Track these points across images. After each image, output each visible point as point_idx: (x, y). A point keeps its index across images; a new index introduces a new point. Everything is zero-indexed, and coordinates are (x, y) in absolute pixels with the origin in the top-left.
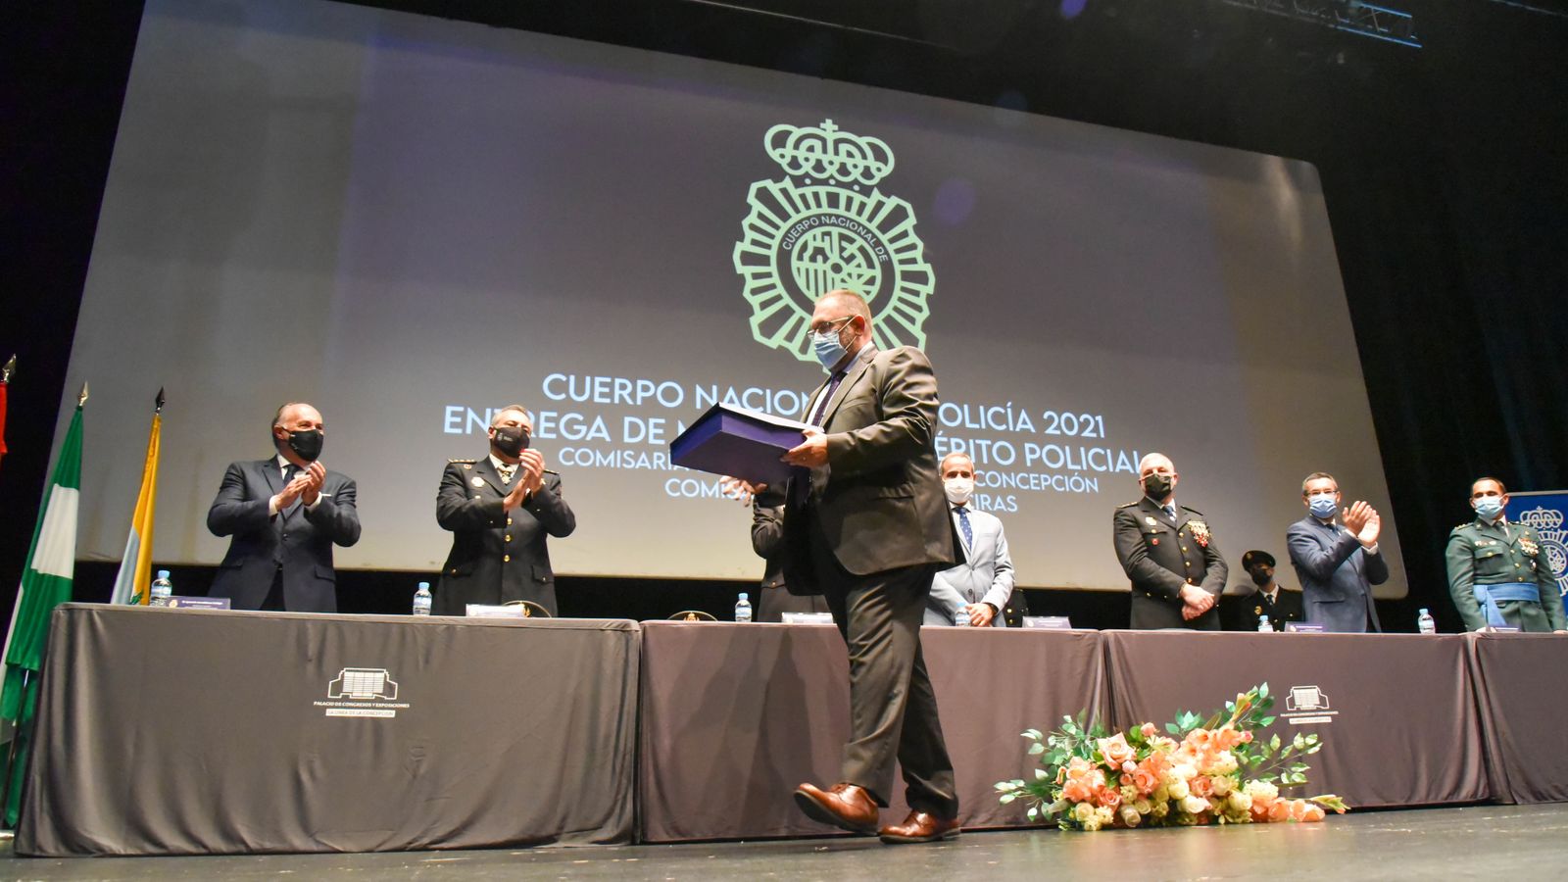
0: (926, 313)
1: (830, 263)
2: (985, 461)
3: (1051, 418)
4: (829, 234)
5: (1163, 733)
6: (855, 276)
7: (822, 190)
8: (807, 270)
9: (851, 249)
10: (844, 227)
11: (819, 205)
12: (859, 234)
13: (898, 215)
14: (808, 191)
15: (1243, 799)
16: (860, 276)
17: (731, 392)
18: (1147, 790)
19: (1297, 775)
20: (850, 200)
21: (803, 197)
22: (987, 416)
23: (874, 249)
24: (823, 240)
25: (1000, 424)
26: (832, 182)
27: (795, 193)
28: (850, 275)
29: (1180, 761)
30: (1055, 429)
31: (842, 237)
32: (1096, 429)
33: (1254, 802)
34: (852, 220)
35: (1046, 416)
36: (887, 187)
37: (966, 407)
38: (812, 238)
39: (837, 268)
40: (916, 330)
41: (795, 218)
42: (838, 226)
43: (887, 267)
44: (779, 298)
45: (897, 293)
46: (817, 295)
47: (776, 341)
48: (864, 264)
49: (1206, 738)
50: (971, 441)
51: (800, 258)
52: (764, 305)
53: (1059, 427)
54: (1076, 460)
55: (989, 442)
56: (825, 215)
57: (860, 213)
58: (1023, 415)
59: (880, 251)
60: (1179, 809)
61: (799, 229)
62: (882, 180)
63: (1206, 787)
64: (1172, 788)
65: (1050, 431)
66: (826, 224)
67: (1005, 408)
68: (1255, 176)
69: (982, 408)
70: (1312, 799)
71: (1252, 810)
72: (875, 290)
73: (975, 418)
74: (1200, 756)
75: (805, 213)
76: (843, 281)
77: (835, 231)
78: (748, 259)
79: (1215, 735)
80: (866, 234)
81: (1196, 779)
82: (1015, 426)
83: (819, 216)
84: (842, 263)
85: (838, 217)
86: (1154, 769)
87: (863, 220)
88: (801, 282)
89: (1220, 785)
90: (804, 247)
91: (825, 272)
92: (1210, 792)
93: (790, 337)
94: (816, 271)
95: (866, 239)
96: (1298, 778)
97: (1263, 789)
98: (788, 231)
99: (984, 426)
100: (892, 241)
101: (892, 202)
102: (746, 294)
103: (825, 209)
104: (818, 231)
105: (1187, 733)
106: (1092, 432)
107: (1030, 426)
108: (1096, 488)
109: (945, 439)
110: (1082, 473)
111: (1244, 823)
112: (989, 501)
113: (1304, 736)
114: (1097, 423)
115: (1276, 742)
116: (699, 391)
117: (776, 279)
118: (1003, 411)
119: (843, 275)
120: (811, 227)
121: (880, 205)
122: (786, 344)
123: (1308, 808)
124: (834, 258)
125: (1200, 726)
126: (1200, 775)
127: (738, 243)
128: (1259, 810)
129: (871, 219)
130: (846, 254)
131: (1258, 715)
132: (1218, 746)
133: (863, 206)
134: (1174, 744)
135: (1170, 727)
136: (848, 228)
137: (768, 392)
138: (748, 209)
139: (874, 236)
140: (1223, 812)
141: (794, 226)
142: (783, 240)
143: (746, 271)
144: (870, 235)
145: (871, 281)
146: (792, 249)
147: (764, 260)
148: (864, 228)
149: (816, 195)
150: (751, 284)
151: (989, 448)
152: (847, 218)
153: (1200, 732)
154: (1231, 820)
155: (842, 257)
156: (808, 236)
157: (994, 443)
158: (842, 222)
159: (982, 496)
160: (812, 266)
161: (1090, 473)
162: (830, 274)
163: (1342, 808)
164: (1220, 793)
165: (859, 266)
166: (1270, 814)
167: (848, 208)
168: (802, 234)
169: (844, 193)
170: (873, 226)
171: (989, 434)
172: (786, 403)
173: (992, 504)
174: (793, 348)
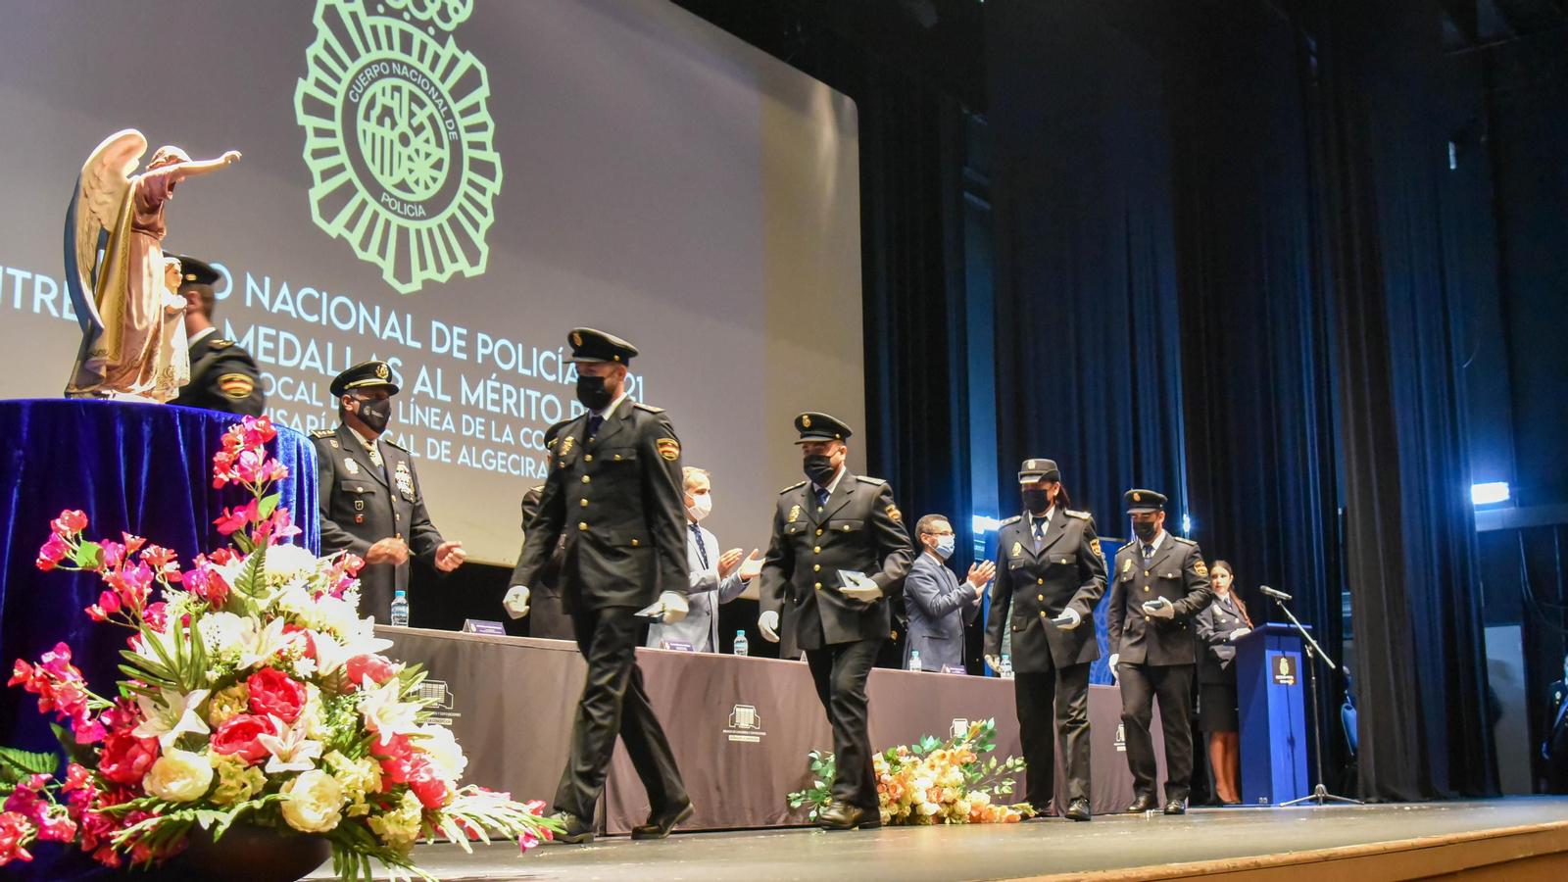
0: (490, 219)
1: (398, 130)
2: (534, 418)
4: (397, 89)
5: (912, 754)
6: (422, 155)
7: (397, 25)
8: (374, 135)
9: (421, 116)
10: (415, 84)
11: (391, 47)
12: (430, 97)
13: (470, 81)
14: (381, 22)
15: (964, 806)
16: (428, 155)
17: (285, 290)
18: (896, 797)
19: (1007, 787)
20: (424, 46)
21: (374, 29)
22: (539, 361)
23: (444, 120)
24: (392, 98)
25: (550, 374)
26: (407, 16)
27: (367, 22)
28: (417, 151)
29: (922, 775)
31: (413, 98)
32: (636, 392)
33: (973, 808)
34: (424, 76)
36: (466, 37)
37: (520, 346)
38: (380, 91)
39: (405, 140)
40: (479, 239)
41: (365, 59)
42: (409, 80)
43: (456, 146)
44: (340, 168)
45: (464, 187)
46: (382, 173)
47: (335, 228)
48: (433, 140)
49: (944, 756)
50: (522, 390)
51: (367, 118)
52: (327, 175)
55: (538, 394)
56: (397, 62)
57: (433, 68)
59: (450, 125)
60: (918, 813)
61: (368, 76)
62: (460, 26)
63: (938, 796)
64: (915, 795)
66: (397, 76)
67: (557, 354)
68: (801, 105)
69: (535, 350)
70: (1013, 806)
71: (970, 814)
72: (442, 176)
73: (528, 365)
74: (938, 770)
75: (375, 55)
76: (410, 158)
77: (406, 86)
78: (314, 107)
79: (952, 754)
80: (437, 98)
81: (932, 789)
82: (564, 378)
83: (389, 61)
84: (411, 134)
85: (410, 67)
86: (903, 780)
87: (435, 77)
88: (366, 150)
89: (949, 794)
90: (371, 104)
91: (392, 142)
92: (942, 799)
93: (351, 225)
94: (383, 138)
95: (436, 105)
96: (1006, 790)
97: (981, 798)
98: (356, 77)
99: (535, 375)
100: (465, 113)
101: (468, 60)
102: (307, 156)
103: (397, 54)
104: (388, 83)
105: (929, 753)
109: (497, 385)
111: (963, 823)
113: (1014, 758)
114: (637, 384)
115: (993, 762)
116: (251, 282)
117: (339, 142)
118: (554, 358)
119: (410, 150)
120: (381, 76)
121: (454, 61)
122: (346, 234)
123: (1010, 812)
124: (403, 126)
125: (938, 747)
126: (936, 786)
127: (300, 80)
128: (974, 814)
129: (443, 79)
130: (415, 122)
131: (983, 742)
132: (952, 763)
133: (437, 57)
134: (920, 761)
135: (915, 748)
136: (419, 86)
137: (325, 295)
138: (312, 34)
139: (445, 104)
140: (949, 815)
141: (362, 70)
142: (350, 88)
143: (308, 122)
144: (442, 101)
145: (438, 165)
146: (359, 102)
147: (327, 112)
148: (437, 89)
149: (388, 30)
150: (313, 143)
151: (539, 401)
152: (419, 72)
153: (940, 752)
154: (954, 821)
155: (410, 125)
156: (376, 87)
157: (543, 396)
158: (414, 76)
159: (528, 459)
160: (380, 131)
162: (398, 146)
163: (1033, 813)
164: (949, 800)
165: (427, 141)
166: (983, 816)
167: (421, 59)
168: (371, 83)
169: (418, 36)
170: (445, 88)
171: (538, 383)
172: (343, 313)
173: (536, 471)
174: (354, 239)
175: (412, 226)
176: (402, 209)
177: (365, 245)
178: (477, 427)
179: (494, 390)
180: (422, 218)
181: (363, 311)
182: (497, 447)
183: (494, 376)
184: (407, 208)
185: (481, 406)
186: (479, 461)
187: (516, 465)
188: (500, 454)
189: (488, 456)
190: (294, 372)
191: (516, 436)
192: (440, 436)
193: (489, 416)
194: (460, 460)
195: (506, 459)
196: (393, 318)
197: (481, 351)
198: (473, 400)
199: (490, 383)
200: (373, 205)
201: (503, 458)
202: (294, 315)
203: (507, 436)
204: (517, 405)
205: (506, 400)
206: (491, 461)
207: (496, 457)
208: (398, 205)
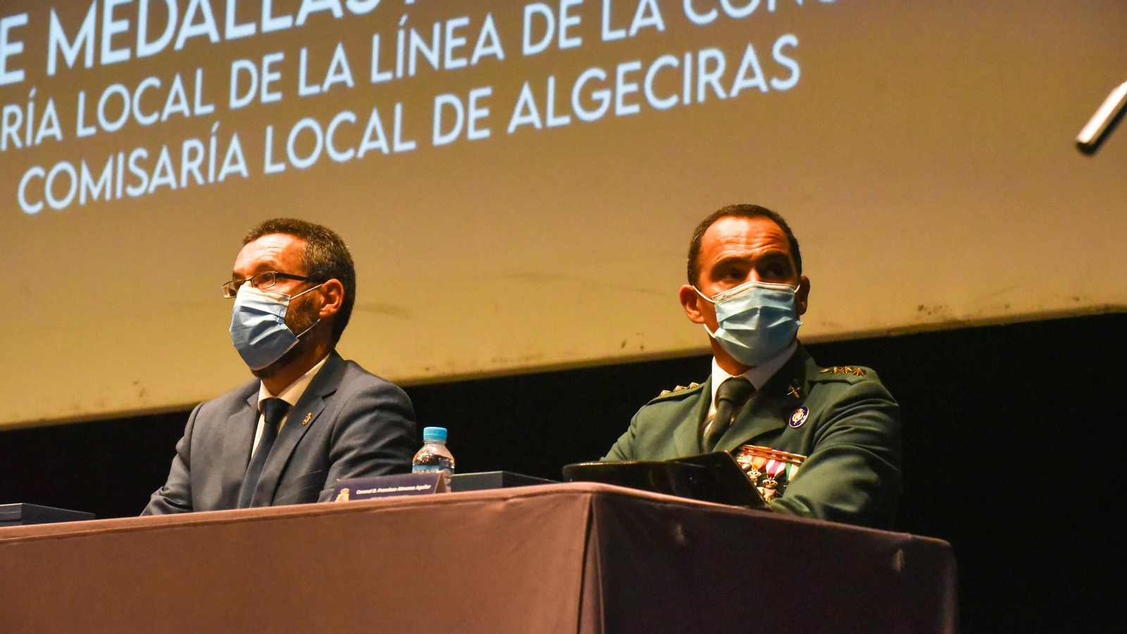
173: (728, 81)
178: (561, 24)
182: (610, 56)
186: (563, 106)
187: (669, 82)
188: (622, 69)
189: (594, 84)
190: (166, 64)
192: (460, 82)
194: (516, 121)
201: (629, 77)
206: (596, 95)
207: (610, 83)
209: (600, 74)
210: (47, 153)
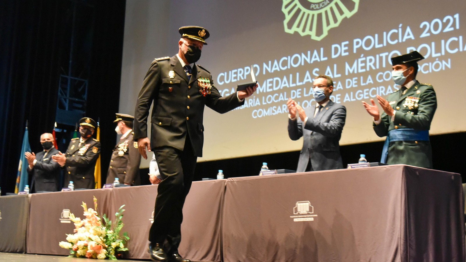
2: (384, 66)
3: (425, 26)
17: (276, 63)
22: (387, 37)
30: (427, 33)
32: (454, 25)
35: (421, 26)
37: (376, 35)
47: (293, 29)
53: (429, 31)
54: (438, 49)
55: (387, 54)
58: (408, 30)
65: (424, 35)
67: (398, 30)
69: (385, 33)
73: (381, 41)
93: (299, 25)
102: (283, 9)
106: (451, 27)
107: (412, 37)
108: (449, 66)
110: (441, 58)
112: (384, 89)
116: (265, 65)
122: (297, 29)
137: (289, 57)
150: (285, 3)
151: (387, 57)
157: (390, 53)
159: (380, 87)
161: (446, 57)
172: (296, 61)
173: (385, 92)
174: (300, 30)
175: (323, 11)
176: (319, 6)
177: (304, 30)
178: (353, 82)
179: (362, 62)
180: (328, 4)
181: (303, 56)
182: (363, 88)
183: (362, 55)
184: (321, 5)
185: (356, 72)
186: (354, 97)
187: (374, 92)
188: (365, 90)
189: (360, 93)
191: (374, 79)
193: (359, 75)
194: (345, 100)
195: (368, 92)
196: (315, 53)
197: (355, 47)
198: (351, 71)
199: (360, 60)
200: (307, 11)
201: (367, 92)
202: (279, 70)
203: (370, 80)
204: (375, 65)
205: (368, 64)
206: (360, 95)
207: (363, 93)
208: (317, 6)
209: (361, 91)
210: (257, 107)
